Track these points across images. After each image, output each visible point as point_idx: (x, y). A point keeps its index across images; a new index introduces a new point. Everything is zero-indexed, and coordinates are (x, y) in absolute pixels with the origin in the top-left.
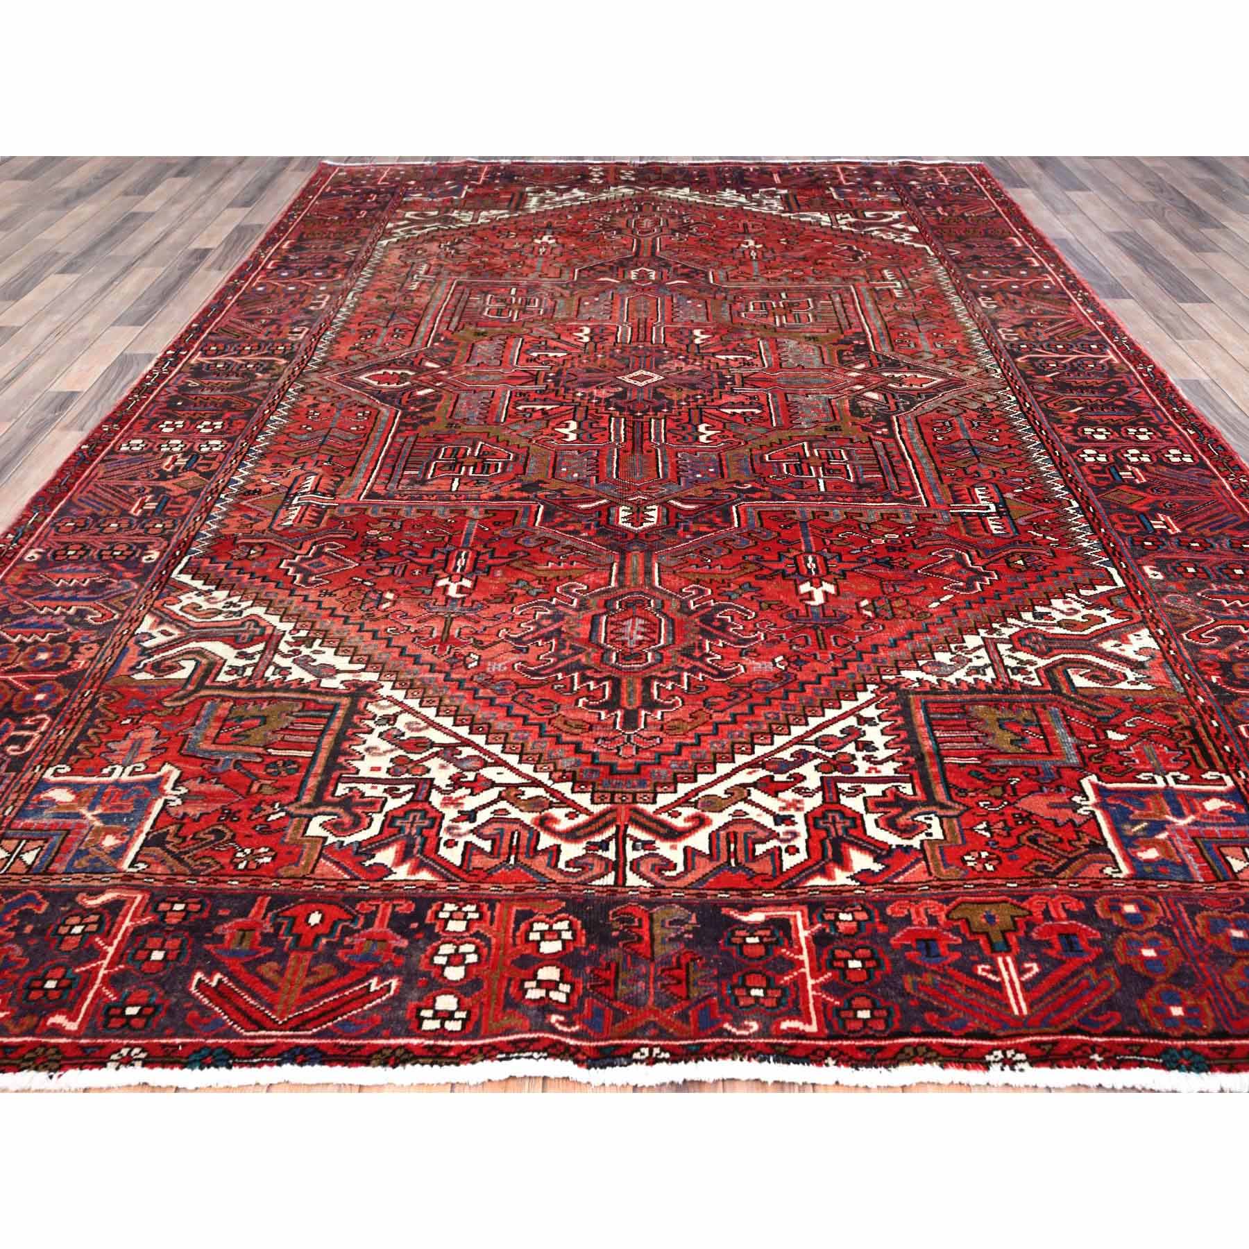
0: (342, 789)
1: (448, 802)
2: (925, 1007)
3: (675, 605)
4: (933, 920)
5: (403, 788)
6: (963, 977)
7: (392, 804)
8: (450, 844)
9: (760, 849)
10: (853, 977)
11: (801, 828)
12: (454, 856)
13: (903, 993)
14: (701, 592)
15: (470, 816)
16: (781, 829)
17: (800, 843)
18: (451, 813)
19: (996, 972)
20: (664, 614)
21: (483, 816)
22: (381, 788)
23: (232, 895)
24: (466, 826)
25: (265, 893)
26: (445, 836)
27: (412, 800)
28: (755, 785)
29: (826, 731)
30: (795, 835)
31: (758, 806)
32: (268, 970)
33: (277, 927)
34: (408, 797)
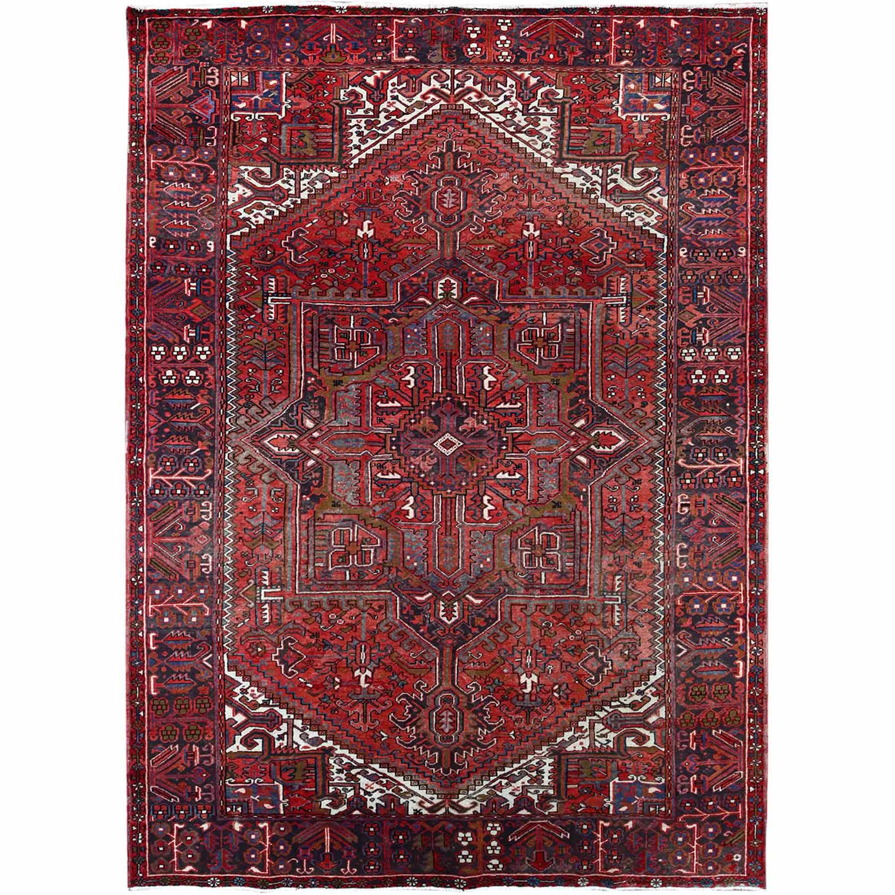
0: (555, 110)
1: (515, 104)
2: (360, 27)
3: (430, 219)
4: (351, 56)
5: (532, 111)
6: (347, 36)
7: (535, 104)
8: (512, 86)
9: (404, 85)
10: (380, 36)
11: (389, 94)
12: (510, 81)
13: (366, 31)
14: (418, 230)
15: (507, 98)
16: (396, 94)
17: (390, 88)
18: (513, 99)
19: (337, 38)
20: (435, 212)
21: (501, 98)
22: (541, 111)
23: (582, 65)
24: (507, 94)
25: (570, 66)
26: (514, 89)
27: (528, 105)
28: (404, 114)
29: (374, 141)
30: (392, 91)
31: (404, 104)
32: (562, 39)
33: (563, 53)
34: (530, 107)
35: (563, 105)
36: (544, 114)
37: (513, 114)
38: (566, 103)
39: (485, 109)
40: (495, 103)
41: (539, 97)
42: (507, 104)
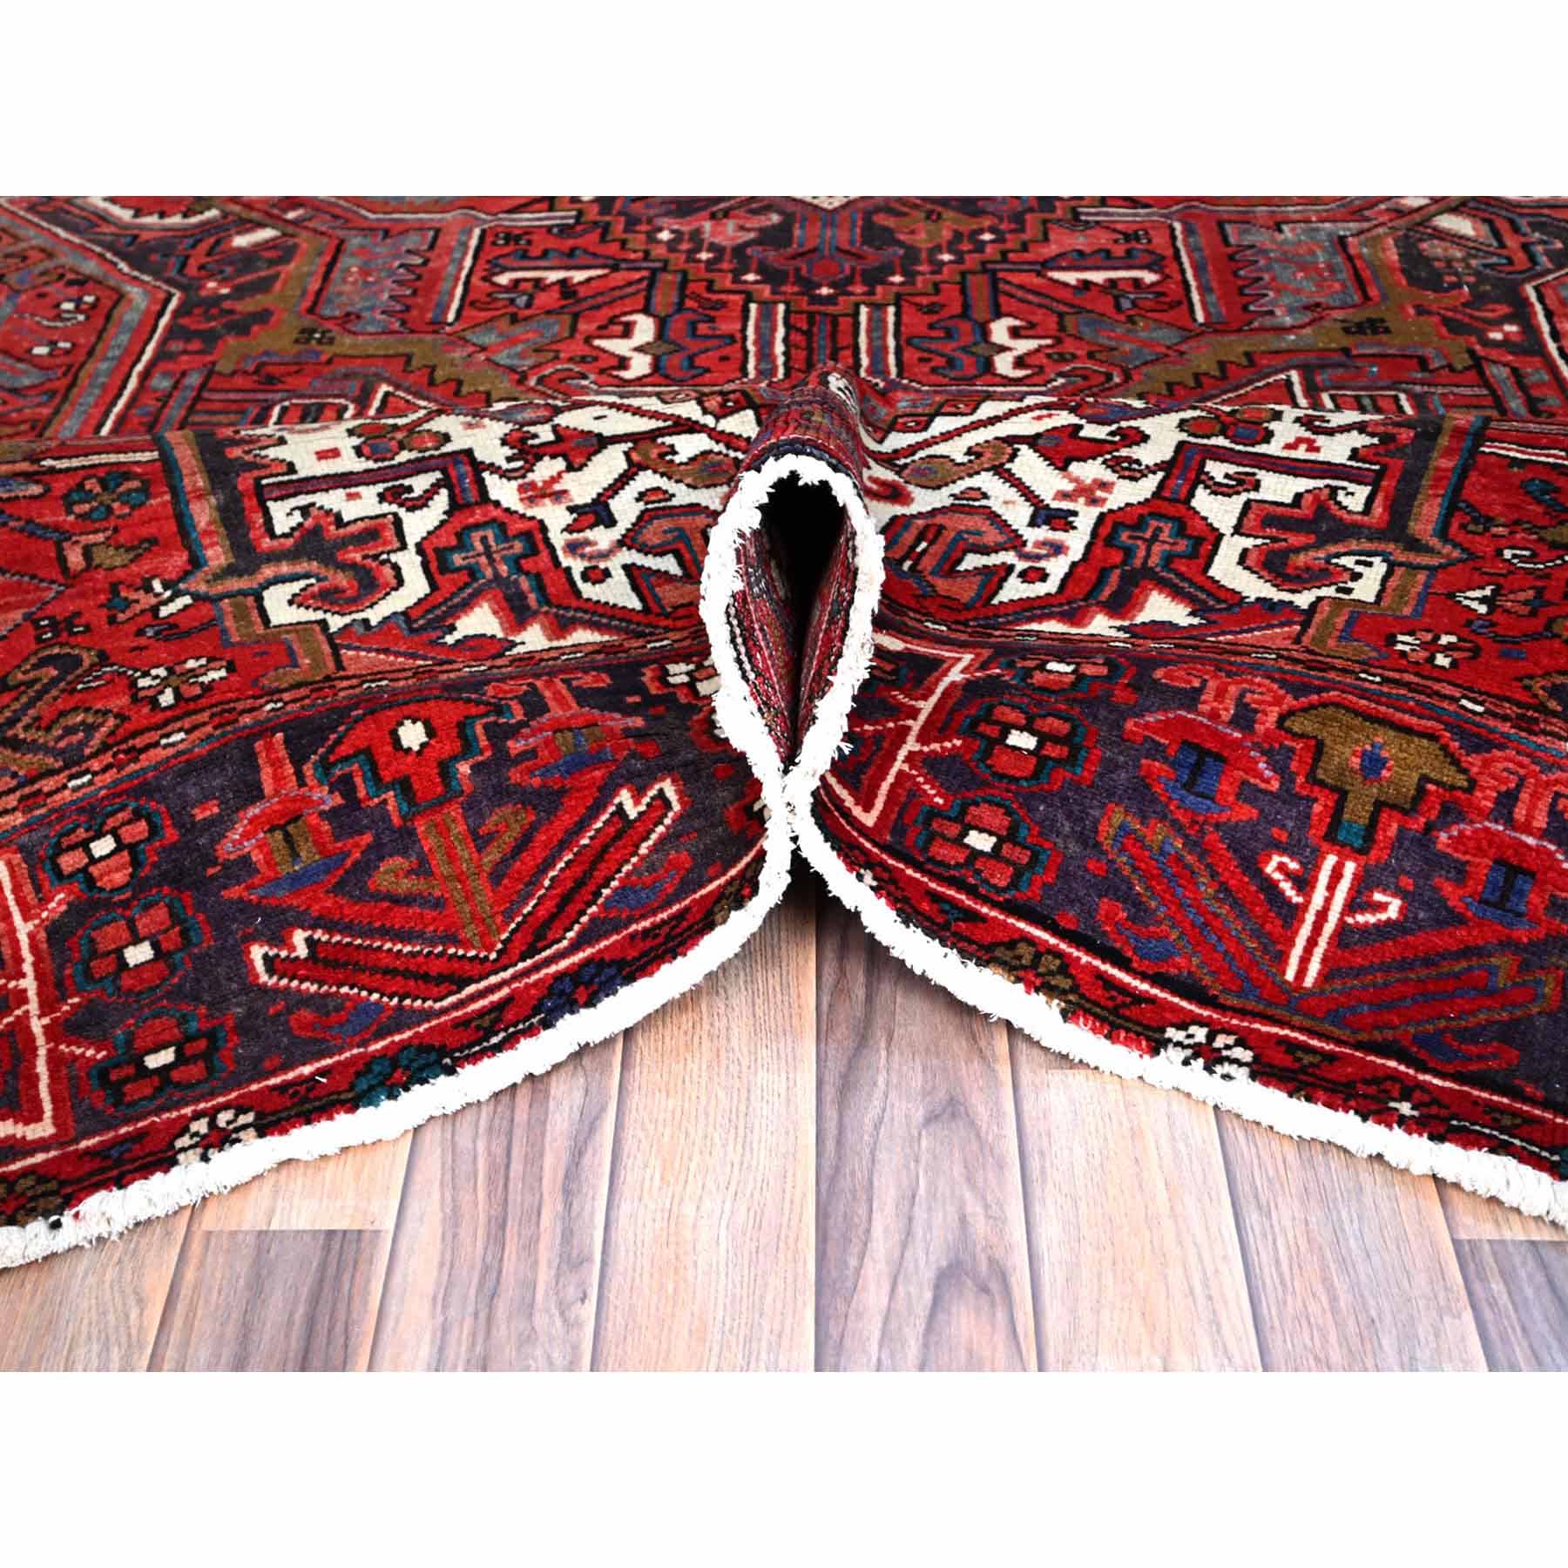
0: (284, 516)
1: (534, 494)
5: (420, 483)
7: (418, 525)
8: (597, 575)
12: (618, 592)
15: (597, 512)
18: (555, 517)
21: (626, 508)
22: (370, 493)
23: (189, 767)
24: (602, 537)
26: (577, 566)
27: (455, 507)
34: (441, 501)
35: (247, 557)
36: (344, 481)
37: (525, 451)
38: (230, 571)
39: (688, 446)
40: (646, 480)
41: (409, 562)
42: (584, 486)
